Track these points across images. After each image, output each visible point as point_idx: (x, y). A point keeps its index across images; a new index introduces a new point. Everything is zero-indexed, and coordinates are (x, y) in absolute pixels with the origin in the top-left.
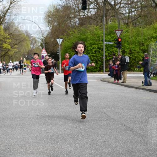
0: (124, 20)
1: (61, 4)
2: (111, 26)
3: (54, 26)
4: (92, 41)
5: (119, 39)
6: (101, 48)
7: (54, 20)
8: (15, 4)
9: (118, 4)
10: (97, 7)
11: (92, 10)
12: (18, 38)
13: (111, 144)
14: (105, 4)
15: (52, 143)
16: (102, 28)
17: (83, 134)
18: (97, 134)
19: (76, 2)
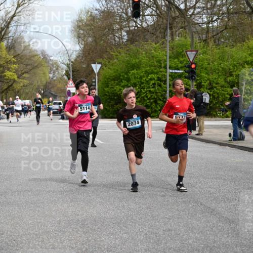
0: (200, 34)
1: (99, 8)
2: (180, 44)
3: (87, 44)
4: (148, 68)
5: (192, 64)
6: (164, 79)
7: (88, 34)
8: (25, 8)
9: (191, 8)
10: (157, 14)
11: (149, 18)
12: (29, 62)
13: (179, 234)
14: (169, 8)
15: (84, 232)
16: (165, 48)
17: (134, 217)
18: (157, 218)
19: (123, 5)
